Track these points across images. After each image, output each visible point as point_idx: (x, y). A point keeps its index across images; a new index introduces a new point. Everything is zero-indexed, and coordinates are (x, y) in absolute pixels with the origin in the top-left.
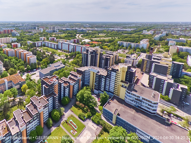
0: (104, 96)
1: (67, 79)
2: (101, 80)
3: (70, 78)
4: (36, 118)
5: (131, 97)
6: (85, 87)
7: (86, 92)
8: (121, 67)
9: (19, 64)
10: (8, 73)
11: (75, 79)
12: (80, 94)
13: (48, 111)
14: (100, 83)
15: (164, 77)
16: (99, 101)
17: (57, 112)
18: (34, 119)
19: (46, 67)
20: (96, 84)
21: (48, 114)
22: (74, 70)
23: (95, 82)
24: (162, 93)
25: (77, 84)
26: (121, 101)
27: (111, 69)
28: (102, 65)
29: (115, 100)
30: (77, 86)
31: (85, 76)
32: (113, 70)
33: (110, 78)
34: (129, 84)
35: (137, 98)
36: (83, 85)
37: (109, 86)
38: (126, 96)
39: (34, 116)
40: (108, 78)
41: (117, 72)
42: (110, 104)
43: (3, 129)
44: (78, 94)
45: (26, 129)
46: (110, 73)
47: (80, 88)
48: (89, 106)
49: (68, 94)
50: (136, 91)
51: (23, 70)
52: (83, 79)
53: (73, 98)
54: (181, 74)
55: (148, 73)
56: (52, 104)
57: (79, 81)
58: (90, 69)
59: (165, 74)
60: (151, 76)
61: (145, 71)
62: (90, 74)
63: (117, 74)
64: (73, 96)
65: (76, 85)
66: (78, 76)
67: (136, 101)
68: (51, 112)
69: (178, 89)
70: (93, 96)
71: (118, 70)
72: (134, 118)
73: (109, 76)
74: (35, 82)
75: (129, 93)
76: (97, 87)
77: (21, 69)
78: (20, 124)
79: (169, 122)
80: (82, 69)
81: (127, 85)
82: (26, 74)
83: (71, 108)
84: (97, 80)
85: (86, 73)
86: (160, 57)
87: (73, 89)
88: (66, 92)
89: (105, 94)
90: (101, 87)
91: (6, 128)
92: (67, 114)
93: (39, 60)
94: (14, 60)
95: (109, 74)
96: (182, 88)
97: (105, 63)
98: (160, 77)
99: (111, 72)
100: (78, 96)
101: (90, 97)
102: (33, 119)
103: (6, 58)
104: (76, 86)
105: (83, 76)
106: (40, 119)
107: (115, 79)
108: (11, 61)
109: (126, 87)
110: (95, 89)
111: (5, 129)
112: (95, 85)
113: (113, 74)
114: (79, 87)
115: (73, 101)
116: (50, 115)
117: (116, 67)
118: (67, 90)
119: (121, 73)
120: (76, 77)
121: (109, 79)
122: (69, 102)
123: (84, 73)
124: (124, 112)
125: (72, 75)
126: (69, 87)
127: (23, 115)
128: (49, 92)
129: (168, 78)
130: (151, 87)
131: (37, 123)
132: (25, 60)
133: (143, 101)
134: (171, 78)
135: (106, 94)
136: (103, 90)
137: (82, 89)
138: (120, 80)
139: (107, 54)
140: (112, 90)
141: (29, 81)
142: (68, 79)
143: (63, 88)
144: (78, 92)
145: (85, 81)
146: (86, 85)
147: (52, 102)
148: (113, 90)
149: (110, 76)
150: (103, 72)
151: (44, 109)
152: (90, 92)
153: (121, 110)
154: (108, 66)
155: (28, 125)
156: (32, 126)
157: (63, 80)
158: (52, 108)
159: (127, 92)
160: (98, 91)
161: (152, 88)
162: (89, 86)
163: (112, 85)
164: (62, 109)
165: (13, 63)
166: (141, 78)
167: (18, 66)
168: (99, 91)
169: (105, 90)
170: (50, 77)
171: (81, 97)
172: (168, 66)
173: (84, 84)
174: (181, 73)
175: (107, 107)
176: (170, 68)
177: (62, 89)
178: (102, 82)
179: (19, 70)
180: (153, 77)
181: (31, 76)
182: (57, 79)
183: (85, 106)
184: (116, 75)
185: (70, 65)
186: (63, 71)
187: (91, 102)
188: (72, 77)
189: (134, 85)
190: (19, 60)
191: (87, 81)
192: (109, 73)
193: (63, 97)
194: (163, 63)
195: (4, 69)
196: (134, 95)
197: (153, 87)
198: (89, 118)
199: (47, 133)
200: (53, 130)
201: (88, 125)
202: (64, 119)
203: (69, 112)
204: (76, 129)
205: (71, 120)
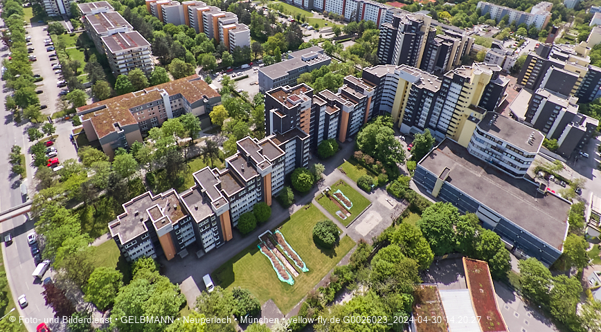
0: (423, 139)
1: (336, 97)
2: (422, 101)
3: (344, 94)
4: (253, 187)
5: (483, 142)
6: (381, 117)
7: (380, 129)
8: (478, 73)
9: (199, 48)
10: (168, 73)
11: (358, 95)
12: (365, 134)
13: (284, 171)
14: (420, 109)
15: (563, 100)
16: (409, 150)
17: (305, 175)
18: (250, 189)
19: (279, 60)
20: (408, 111)
21: (283, 178)
22: (355, 73)
23: (408, 105)
24: (547, 133)
25: (361, 110)
26: (460, 151)
27: (451, 77)
28: (430, 64)
29: (447, 149)
30: (360, 114)
31: (383, 88)
32: (458, 79)
33: (445, 99)
34: (485, 113)
35: (495, 144)
36: (376, 112)
37: (440, 116)
38: (474, 140)
39: (249, 184)
40: (441, 97)
41: (465, 84)
42: (433, 158)
43: (172, 210)
44: (361, 134)
45: (230, 211)
46: (448, 86)
47: (367, 119)
48: (384, 162)
49: (335, 132)
50: (497, 130)
51: (212, 66)
52: (377, 98)
53: (346, 142)
54: (595, 95)
55: (532, 88)
56: (294, 156)
57: (367, 101)
58: (399, 72)
59: (565, 94)
60: (536, 97)
61: (525, 84)
62: (398, 86)
63: (464, 89)
64: (347, 136)
65: (358, 111)
66: (366, 88)
67: (491, 152)
68: (291, 172)
69: (580, 128)
70: (397, 139)
71: (468, 79)
72: (479, 186)
73: (444, 93)
74: (247, 99)
75: (482, 134)
76: (409, 118)
77: (206, 62)
78: (213, 201)
79: (544, 190)
80: (379, 71)
81: (480, 116)
82: (220, 77)
83: (341, 166)
84: (413, 101)
85: (386, 83)
86: (568, 54)
87: (350, 120)
88: (330, 128)
89: (426, 135)
90: (420, 118)
91: (179, 208)
92: (330, 179)
93: (259, 37)
94: (182, 34)
95: (446, 88)
96: (588, 125)
97: (437, 58)
98: (554, 99)
99: (450, 85)
100: (361, 139)
101: (391, 141)
102: (247, 189)
103: (158, 29)
104: (358, 115)
105: (378, 90)
106: (263, 189)
107: (455, 101)
108: (176, 39)
109: (477, 121)
110: (404, 122)
111: (175, 209)
112: (406, 113)
113: (456, 88)
114: (364, 118)
115: (347, 149)
116: (289, 179)
117: (465, 72)
118: (333, 124)
119: (474, 87)
120: (361, 90)
121: (443, 101)
122: (337, 152)
123: (382, 81)
124: (462, 174)
125: (351, 85)
126: (339, 115)
127: (219, 181)
128: (287, 128)
129: (570, 103)
130: (528, 120)
131: (255, 197)
132: (215, 36)
133: (508, 151)
134: (575, 104)
135: (429, 136)
136: (423, 126)
137: (371, 121)
138: (468, 105)
139: (447, 33)
140: (443, 125)
141: (230, 96)
142: (336, 95)
143: (324, 118)
144: (360, 128)
145: (382, 102)
146: (383, 113)
147: (295, 151)
148: (447, 126)
149: (447, 94)
150: (431, 83)
151: (273, 167)
152: (391, 131)
153: (455, 169)
154: (444, 67)
155: (233, 202)
156: (245, 204)
157: (324, 98)
158: (294, 165)
159: (478, 131)
160: (410, 128)
161: (530, 122)
162: (389, 114)
163: (447, 113)
164: (320, 167)
165: (182, 43)
166: (512, 99)
167: (197, 54)
168: (413, 127)
169: (427, 125)
170: (291, 88)
171: (368, 140)
172: (578, 76)
173: (379, 108)
174: (597, 92)
175: (426, 165)
176: (581, 80)
177: (321, 119)
178: (424, 107)
179: (199, 64)
180: (540, 98)
181: (235, 83)
182: (310, 95)
183: (376, 161)
184: (462, 91)
185: (345, 56)
186: (324, 73)
187: (391, 153)
188: (350, 91)
189: (497, 117)
190: (197, 36)
191: (386, 102)
192: (445, 85)
193: (322, 139)
194: (570, 68)
195: (154, 60)
196: (491, 138)
197: (533, 121)
198: (381, 185)
199: (281, 217)
200: (295, 211)
201: (378, 200)
202: (322, 189)
203: (335, 175)
204: (349, 208)
205: (339, 191)
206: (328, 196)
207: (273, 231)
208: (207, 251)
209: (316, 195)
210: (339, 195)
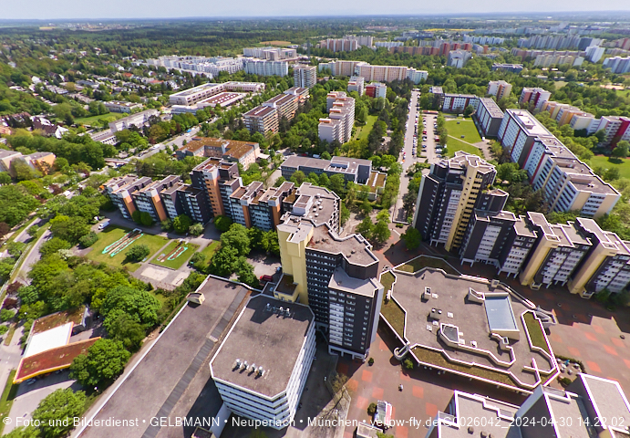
92: (199, 240)
104: (263, 218)
118: (238, 209)
164: (197, 226)
198: (198, 269)
199: (154, 232)
200: (161, 235)
201: (182, 273)
202: (184, 240)
203: (205, 242)
204: (169, 259)
205: (186, 249)
206: (180, 244)
207: (142, 233)
208: (124, 216)
209: (179, 239)
210: (182, 249)
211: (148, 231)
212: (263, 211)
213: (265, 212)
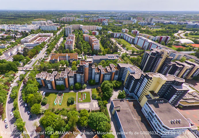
1: (102, 68)
5: (146, 108)
26: (137, 107)
32: (147, 76)
35: (151, 112)
42: (121, 102)
49: (98, 79)
56: (80, 79)
67: (149, 114)
83: (92, 89)
92: (87, 90)
104: (108, 77)
115: (100, 85)
118: (97, 76)
126: (100, 74)
158: (80, 82)
164: (85, 85)
183: (102, 92)
193: (94, 79)
196: (150, 108)
198: (98, 100)
199: (67, 91)
200: (71, 92)
201: (93, 103)
202: (82, 91)
203: (89, 90)
204: (83, 99)
205: (86, 94)
206: (82, 93)
207: (63, 93)
208: (49, 88)
209: (79, 92)
210: (84, 95)
211: (64, 91)
212: (108, 75)
213: (109, 75)
